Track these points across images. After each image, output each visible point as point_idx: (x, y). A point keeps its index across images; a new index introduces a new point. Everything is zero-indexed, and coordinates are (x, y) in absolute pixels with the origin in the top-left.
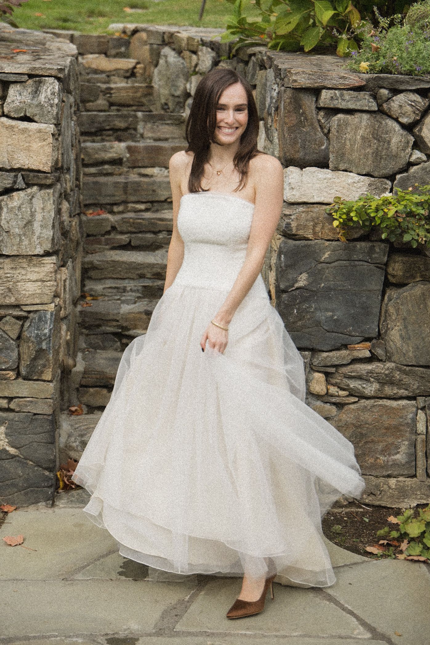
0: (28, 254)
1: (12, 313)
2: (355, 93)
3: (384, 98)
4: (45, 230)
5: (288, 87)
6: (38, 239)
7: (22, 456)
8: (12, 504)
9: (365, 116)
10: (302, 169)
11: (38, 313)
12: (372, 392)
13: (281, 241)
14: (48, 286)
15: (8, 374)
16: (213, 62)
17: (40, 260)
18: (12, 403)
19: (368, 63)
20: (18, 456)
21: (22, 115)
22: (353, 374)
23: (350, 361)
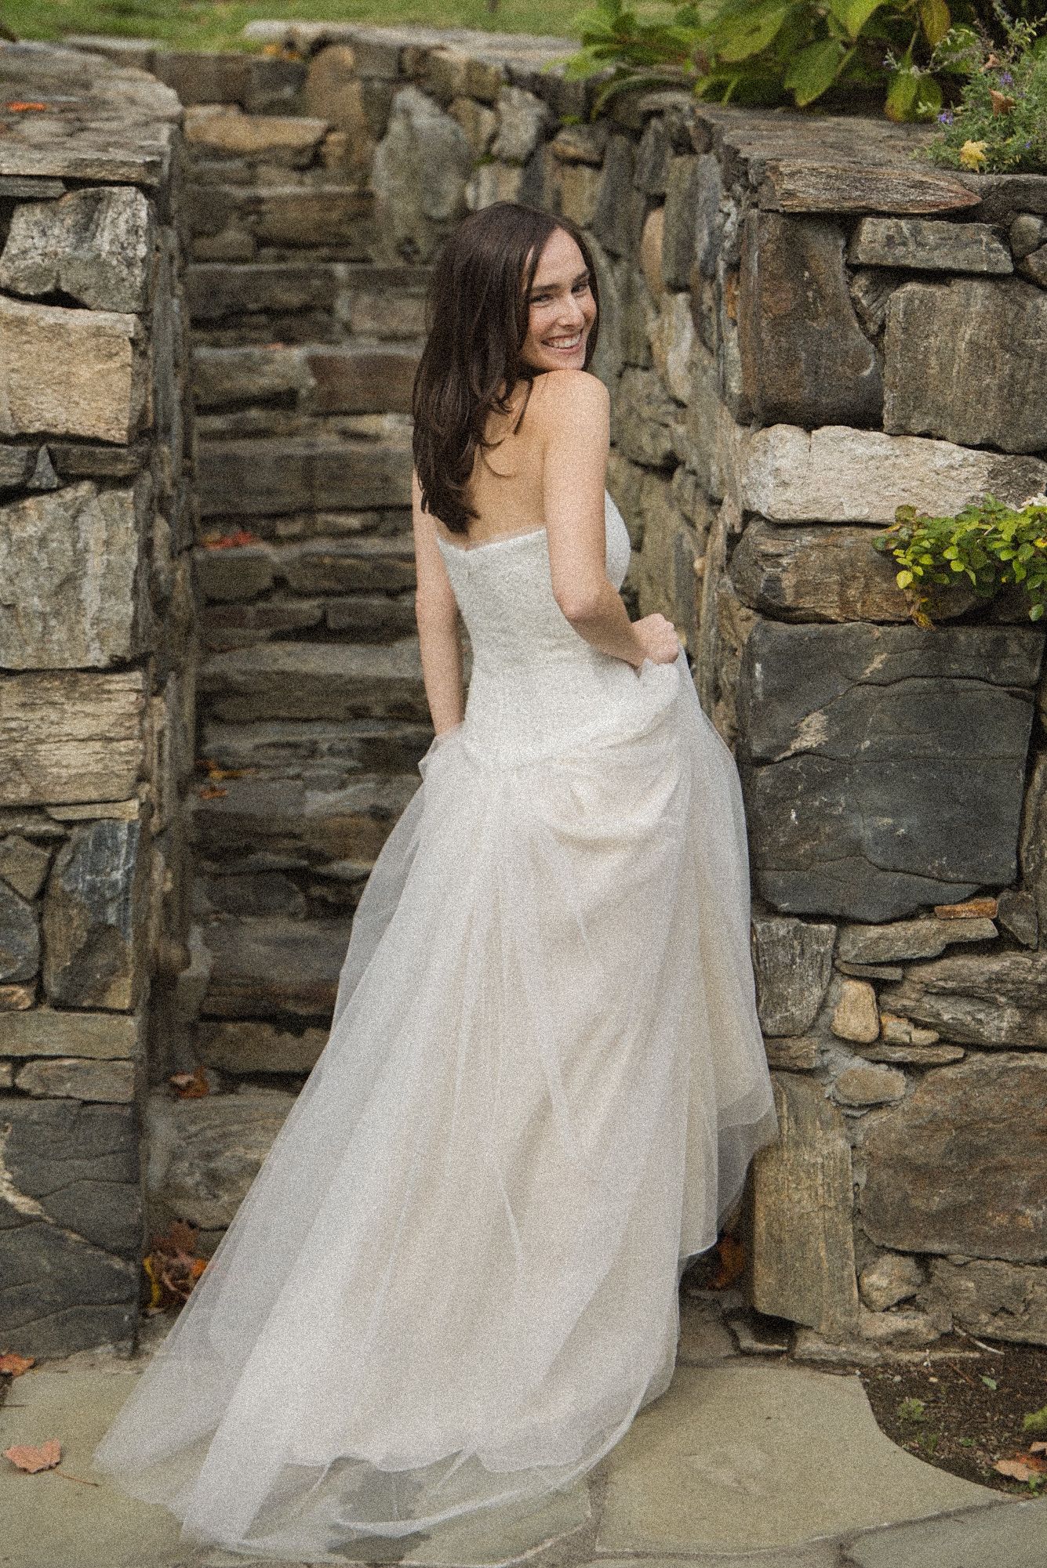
0: (68, 666)
1: (22, 829)
2: (952, 226)
3: (1032, 241)
4: (113, 601)
5: (770, 211)
6: (92, 625)
7: (51, 1221)
8: (24, 1350)
9: (980, 289)
10: (809, 431)
11: (94, 827)
12: (1003, 1033)
13: (750, 625)
14: (121, 754)
15: (13, 993)
16: (539, 130)
17: (100, 681)
18: (22, 1075)
19: (983, 144)
20: (39, 1219)
21: (49, 288)
22: (950, 985)
23: (941, 949)
